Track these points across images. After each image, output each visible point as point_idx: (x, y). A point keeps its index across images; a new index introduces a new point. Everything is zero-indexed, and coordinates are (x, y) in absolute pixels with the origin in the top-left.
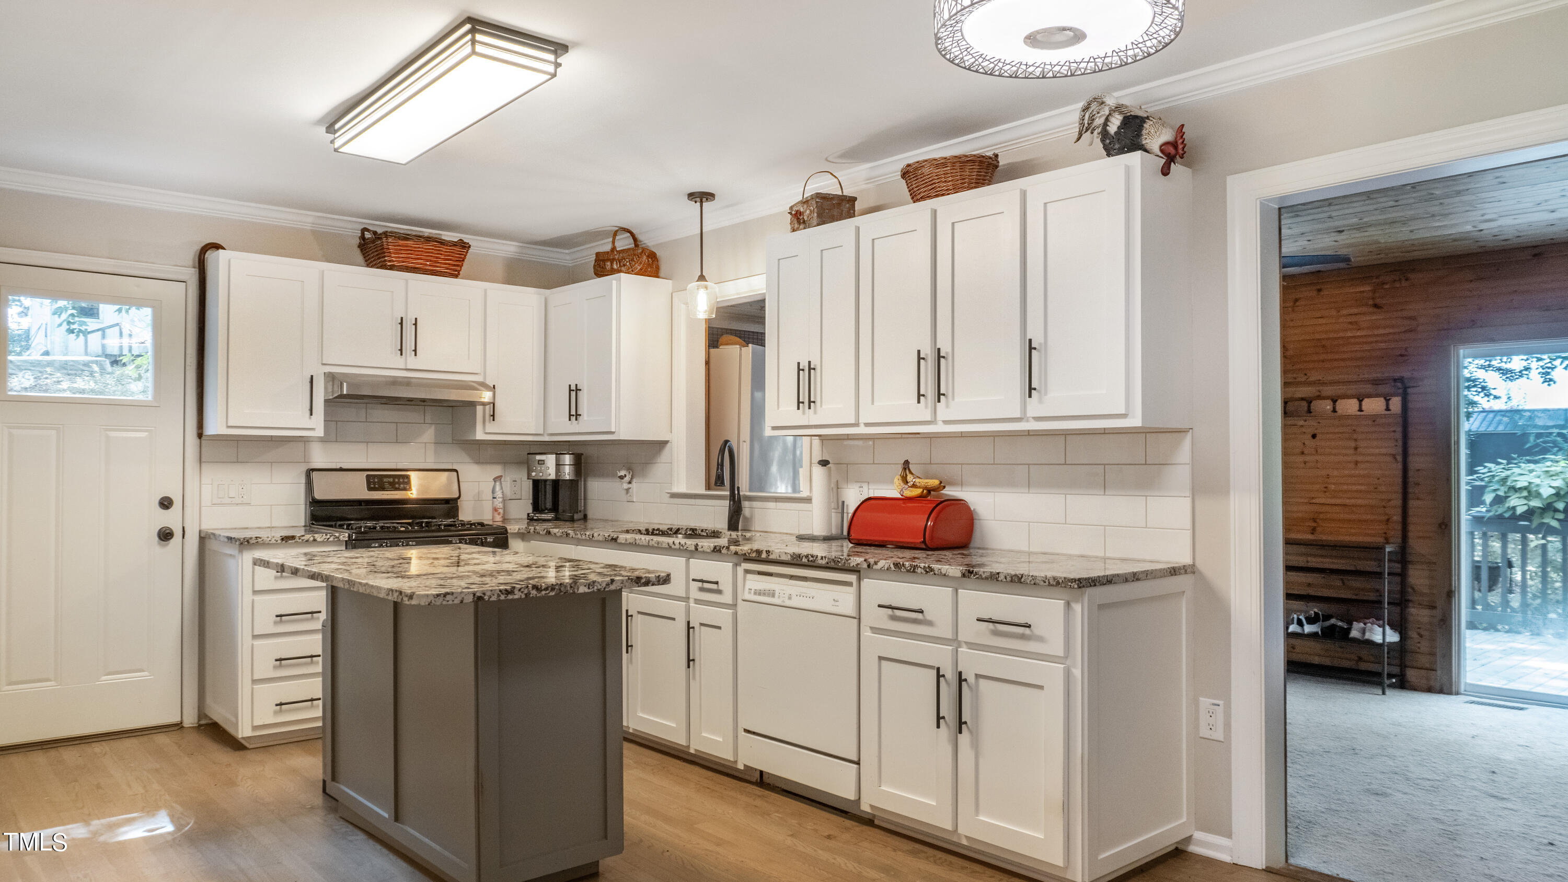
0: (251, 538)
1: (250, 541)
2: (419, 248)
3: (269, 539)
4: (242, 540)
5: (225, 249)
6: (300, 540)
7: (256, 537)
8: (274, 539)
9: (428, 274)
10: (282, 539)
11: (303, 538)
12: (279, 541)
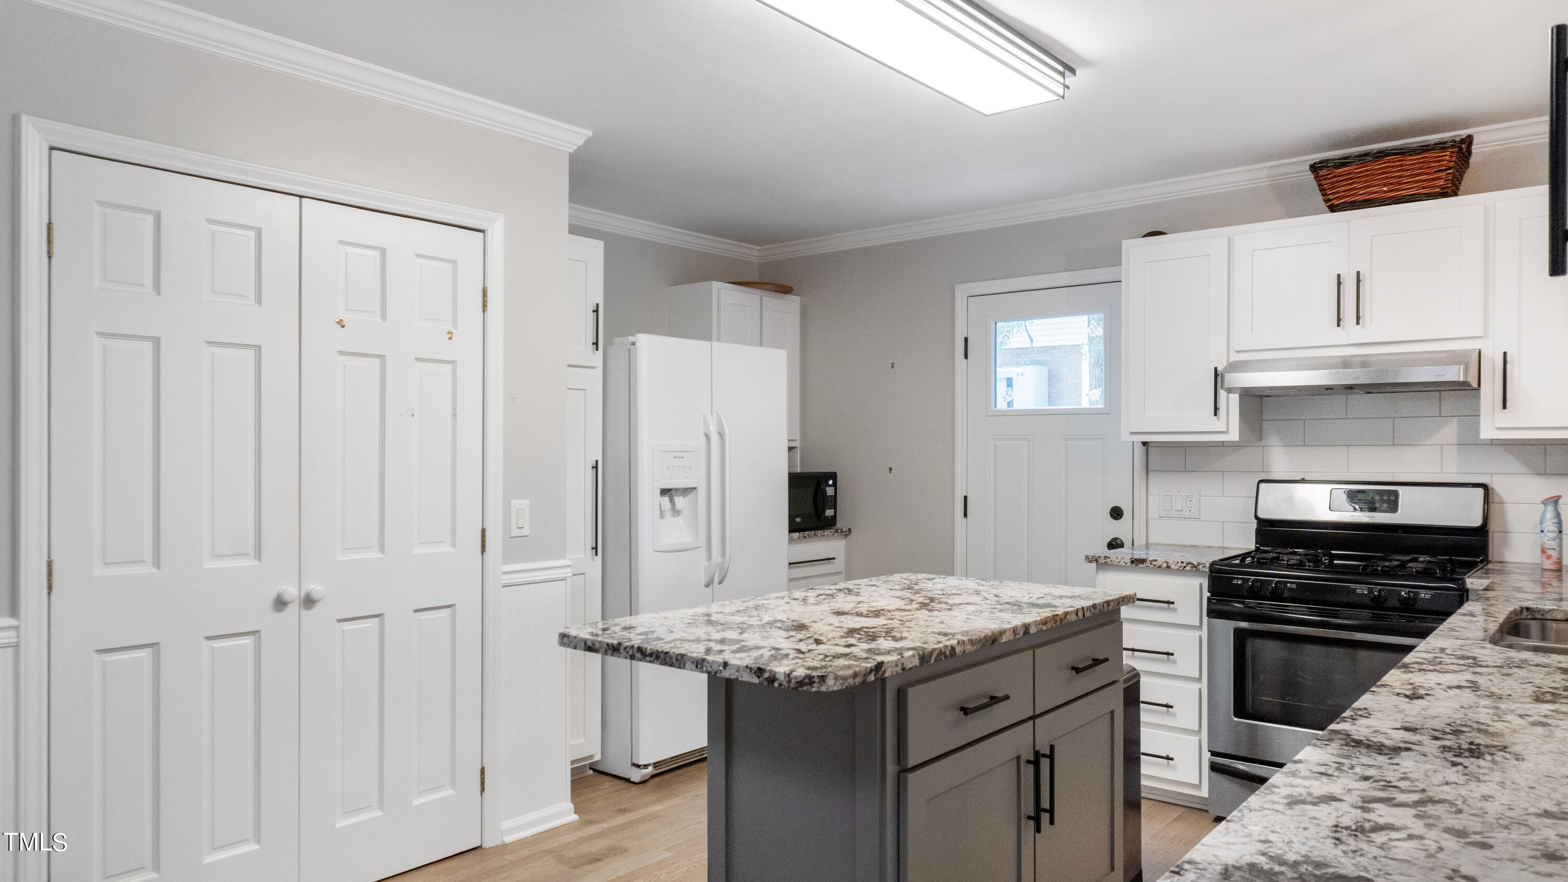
0: (1100, 557)
1: (1099, 560)
2: (1367, 170)
3: (1119, 560)
4: (1090, 558)
5: (1165, 234)
6: (1152, 565)
7: (1105, 557)
8: (1123, 561)
9: (1390, 204)
10: (1132, 562)
11: (1155, 563)
12: (1129, 564)
